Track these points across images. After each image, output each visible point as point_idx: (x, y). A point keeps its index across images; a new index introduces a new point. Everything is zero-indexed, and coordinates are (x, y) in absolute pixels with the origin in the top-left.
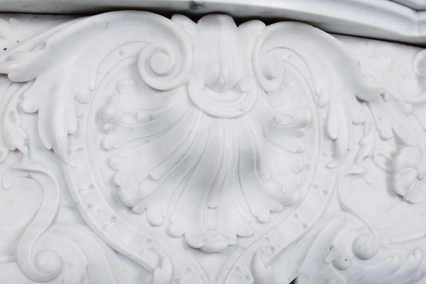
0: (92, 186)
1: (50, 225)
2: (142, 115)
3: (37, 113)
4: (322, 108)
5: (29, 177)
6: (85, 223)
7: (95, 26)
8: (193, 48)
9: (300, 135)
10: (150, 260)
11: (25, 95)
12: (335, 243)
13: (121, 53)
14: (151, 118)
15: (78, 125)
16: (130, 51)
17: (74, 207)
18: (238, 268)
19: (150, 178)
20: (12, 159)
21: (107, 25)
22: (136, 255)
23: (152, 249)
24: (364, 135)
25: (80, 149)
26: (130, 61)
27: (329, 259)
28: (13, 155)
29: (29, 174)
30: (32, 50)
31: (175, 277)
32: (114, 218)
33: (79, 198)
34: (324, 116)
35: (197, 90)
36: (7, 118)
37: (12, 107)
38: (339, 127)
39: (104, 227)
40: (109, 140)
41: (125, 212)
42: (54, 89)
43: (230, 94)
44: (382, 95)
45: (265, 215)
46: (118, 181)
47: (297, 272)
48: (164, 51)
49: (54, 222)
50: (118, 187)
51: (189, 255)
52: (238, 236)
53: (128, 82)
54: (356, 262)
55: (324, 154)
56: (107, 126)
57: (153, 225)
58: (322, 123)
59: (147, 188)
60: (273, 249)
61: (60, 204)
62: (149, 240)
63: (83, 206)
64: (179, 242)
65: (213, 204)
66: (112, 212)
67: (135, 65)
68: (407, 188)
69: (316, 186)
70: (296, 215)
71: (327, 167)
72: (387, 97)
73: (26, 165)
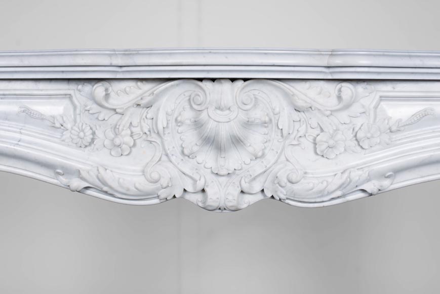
0: (174, 147)
1: (158, 162)
2: (192, 120)
3: (153, 119)
4: (276, 115)
5: (151, 143)
6: (171, 161)
7: (172, 86)
8: (210, 94)
9: (266, 127)
10: (196, 177)
11: (148, 112)
12: (278, 175)
13: (184, 95)
14: (195, 121)
15: (168, 123)
16: (187, 94)
17: (167, 155)
18: (234, 183)
19: (196, 144)
20: (144, 136)
21: (177, 85)
22: (191, 175)
23: (197, 173)
24: (300, 126)
25: (169, 133)
26: (188, 98)
27: (276, 182)
28: (145, 135)
29: (151, 142)
30: (149, 96)
31: (206, 184)
32: (182, 160)
33: (168, 152)
34: (277, 118)
35: (211, 111)
36: (142, 121)
37: (144, 117)
38: (284, 123)
39: (178, 164)
40: (180, 129)
41: (187, 158)
42: (158, 110)
43: (227, 112)
44: (311, 107)
45: (248, 161)
46: (183, 146)
47: (263, 186)
48: (199, 95)
49: (160, 160)
50: (183, 148)
51: (214, 177)
52: (235, 169)
53: (187, 107)
54: (289, 184)
55: (277, 135)
56: (179, 124)
57: (198, 163)
58: (276, 122)
59: (195, 149)
60: (251, 176)
61: (162, 154)
62: (197, 169)
63: (170, 155)
64: (209, 170)
65: (223, 156)
66: (181, 157)
67: (189, 100)
68: (322, 151)
69: (273, 150)
70: (262, 162)
71: (278, 141)
72: (313, 109)
73: (149, 139)
